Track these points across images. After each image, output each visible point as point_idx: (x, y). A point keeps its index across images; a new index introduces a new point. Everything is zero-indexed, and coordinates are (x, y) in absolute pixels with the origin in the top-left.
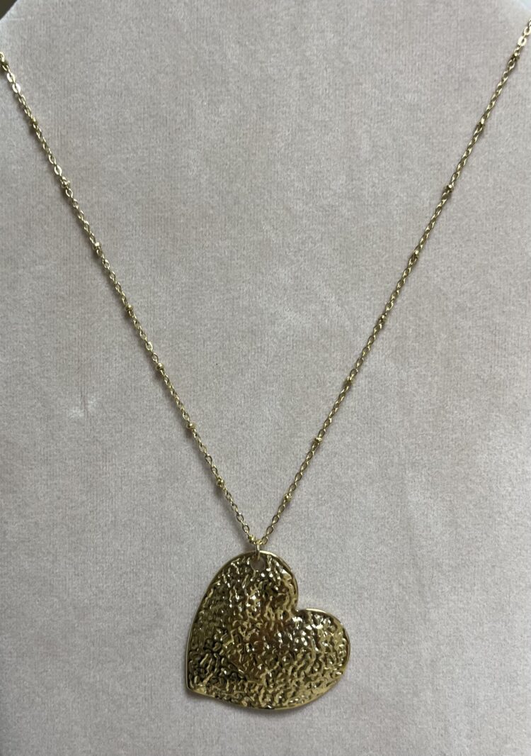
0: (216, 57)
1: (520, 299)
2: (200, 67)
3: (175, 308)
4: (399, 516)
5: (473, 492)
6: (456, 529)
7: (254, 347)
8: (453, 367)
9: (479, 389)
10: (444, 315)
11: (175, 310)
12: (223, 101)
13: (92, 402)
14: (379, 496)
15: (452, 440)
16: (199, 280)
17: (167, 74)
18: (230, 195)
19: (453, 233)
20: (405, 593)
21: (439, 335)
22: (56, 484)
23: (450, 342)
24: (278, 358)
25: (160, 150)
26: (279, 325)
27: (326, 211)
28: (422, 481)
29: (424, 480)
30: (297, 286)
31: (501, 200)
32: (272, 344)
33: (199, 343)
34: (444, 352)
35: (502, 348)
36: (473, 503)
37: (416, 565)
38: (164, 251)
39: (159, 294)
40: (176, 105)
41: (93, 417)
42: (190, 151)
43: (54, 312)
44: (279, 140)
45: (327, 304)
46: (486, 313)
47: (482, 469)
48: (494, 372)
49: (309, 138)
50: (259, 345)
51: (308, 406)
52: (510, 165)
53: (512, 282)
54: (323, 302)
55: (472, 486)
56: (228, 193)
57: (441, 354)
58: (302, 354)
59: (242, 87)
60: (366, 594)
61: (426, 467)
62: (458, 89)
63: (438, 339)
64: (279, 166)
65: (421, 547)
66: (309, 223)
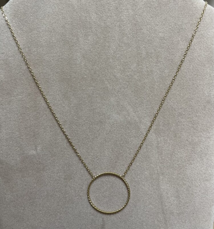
0: (88, 18)
1: (203, 111)
2: (81, 22)
3: (71, 112)
4: (157, 194)
5: (185, 185)
6: (179, 199)
7: (102, 128)
8: (178, 137)
9: (187, 145)
10: (174, 117)
11: (71, 113)
12: (90, 35)
13: (39, 148)
14: (150, 186)
15: (177, 165)
16: (80, 102)
17: (69, 24)
18: (93, 70)
19: (177, 86)
20: (159, 224)
21: (172, 125)
22: (24, 180)
23: (176, 127)
24: (110, 132)
25: (66, 53)
26: (111, 119)
27: (129, 77)
28: (166, 180)
29: (167, 180)
30: (118, 105)
31: (195, 73)
32: (108, 127)
33: (81, 126)
34: (174, 131)
35: (196, 130)
36: (186, 189)
37: (163, 213)
38: (67, 91)
39: (65, 107)
40: (72, 36)
41: (39, 154)
42: (77, 54)
43: (25, 114)
44: (111, 50)
45: (129, 112)
46: (190, 116)
47: (189, 176)
48: (193, 139)
49: (122, 49)
50: (103, 127)
51: (122, 151)
52: (199, 60)
53: (200, 104)
54: (128, 111)
55: (185, 182)
56: (92, 69)
57: (173, 132)
58: (120, 131)
59: (97, 30)
60: (144, 223)
61: (167, 175)
62: (179, 32)
63: (172, 126)
64: (111, 60)
65: (166, 206)
66: (122, 81)
